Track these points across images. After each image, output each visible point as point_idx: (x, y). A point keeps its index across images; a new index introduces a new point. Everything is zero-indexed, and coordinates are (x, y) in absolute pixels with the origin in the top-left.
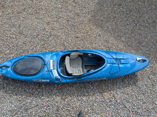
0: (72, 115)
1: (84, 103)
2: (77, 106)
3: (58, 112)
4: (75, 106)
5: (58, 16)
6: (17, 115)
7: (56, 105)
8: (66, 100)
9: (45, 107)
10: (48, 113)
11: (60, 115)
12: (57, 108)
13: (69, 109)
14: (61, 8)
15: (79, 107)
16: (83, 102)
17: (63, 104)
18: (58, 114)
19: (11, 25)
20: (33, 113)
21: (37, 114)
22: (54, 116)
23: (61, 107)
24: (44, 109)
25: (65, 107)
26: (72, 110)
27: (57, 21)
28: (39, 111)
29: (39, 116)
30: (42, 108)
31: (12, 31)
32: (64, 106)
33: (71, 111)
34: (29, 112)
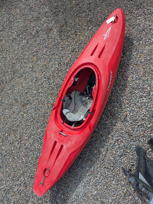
0: (149, 126)
1: (149, 105)
2: (145, 114)
3: (132, 137)
4: (142, 116)
5: (34, 52)
6: (100, 173)
7: (123, 132)
8: (128, 119)
9: (116, 144)
10: (125, 146)
11: (137, 137)
12: (127, 134)
13: (139, 124)
14: (28, 43)
15: (147, 113)
16: (147, 105)
17: (128, 125)
18: (134, 138)
19: (9, 107)
20: (111, 158)
21: (115, 156)
22: (132, 143)
23: (131, 130)
24: (117, 146)
25: (134, 127)
26: (144, 122)
27: (38, 59)
28: (114, 152)
29: (118, 156)
30: (114, 147)
31: (16, 111)
32: (132, 126)
33: (144, 124)
34: (106, 161)
